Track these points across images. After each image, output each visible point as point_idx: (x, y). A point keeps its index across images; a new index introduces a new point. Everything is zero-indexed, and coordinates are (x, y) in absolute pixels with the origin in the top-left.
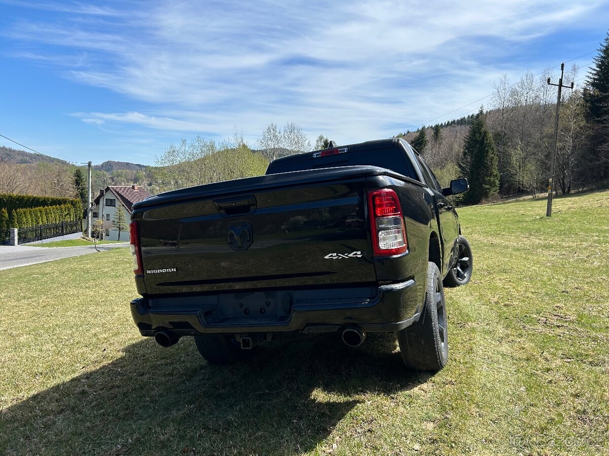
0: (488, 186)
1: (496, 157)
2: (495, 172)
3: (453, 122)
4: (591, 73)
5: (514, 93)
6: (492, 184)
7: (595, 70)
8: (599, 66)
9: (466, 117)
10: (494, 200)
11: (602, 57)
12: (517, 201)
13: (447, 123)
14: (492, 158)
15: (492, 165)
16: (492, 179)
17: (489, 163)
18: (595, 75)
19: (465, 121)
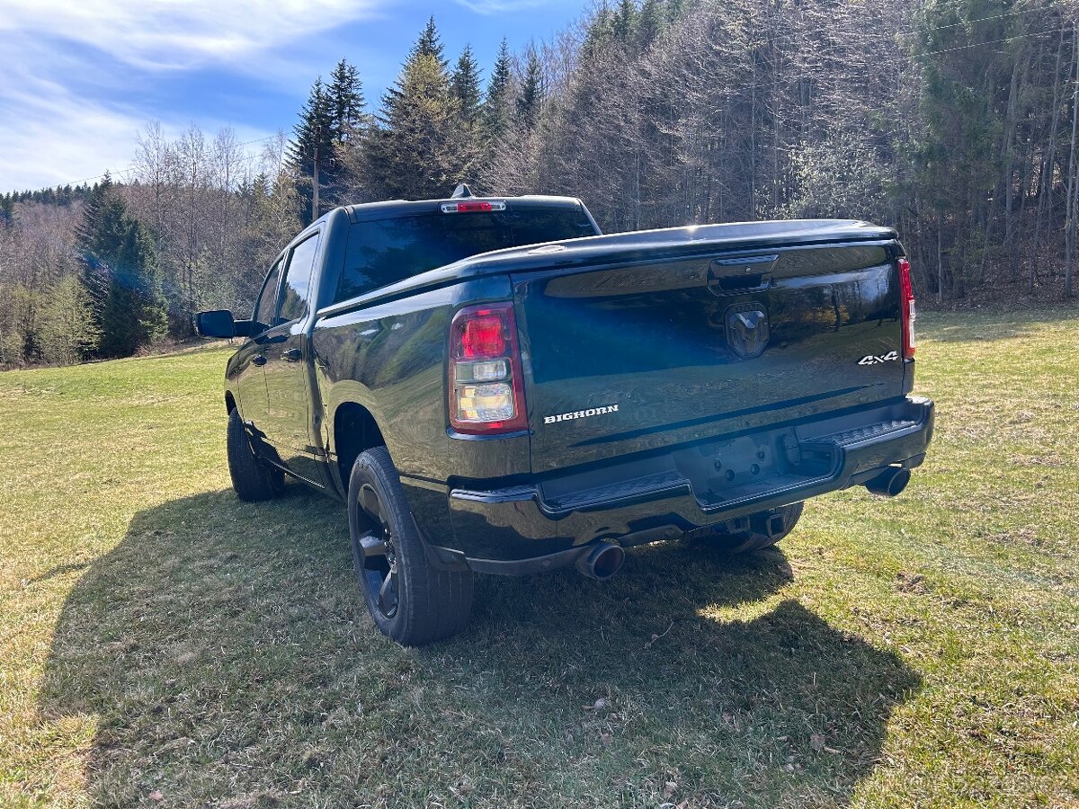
0: (148, 323)
1: (159, 271)
2: (160, 297)
3: (27, 196)
4: (292, 149)
5: (170, 160)
6: (156, 320)
7: (297, 146)
8: (301, 141)
9: (55, 189)
10: (162, 348)
11: (306, 128)
12: (202, 350)
13: (11, 195)
14: (152, 273)
15: (153, 283)
16: (155, 310)
17: (147, 281)
18: (298, 153)
19: (53, 197)
